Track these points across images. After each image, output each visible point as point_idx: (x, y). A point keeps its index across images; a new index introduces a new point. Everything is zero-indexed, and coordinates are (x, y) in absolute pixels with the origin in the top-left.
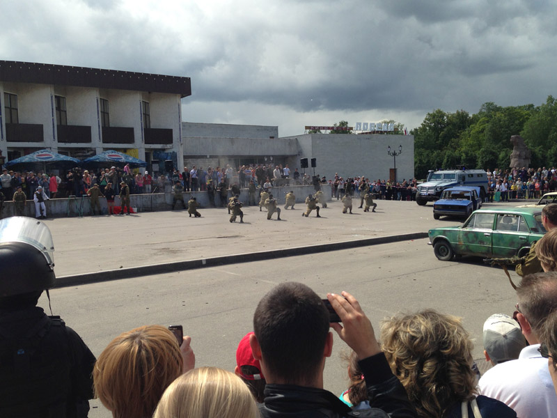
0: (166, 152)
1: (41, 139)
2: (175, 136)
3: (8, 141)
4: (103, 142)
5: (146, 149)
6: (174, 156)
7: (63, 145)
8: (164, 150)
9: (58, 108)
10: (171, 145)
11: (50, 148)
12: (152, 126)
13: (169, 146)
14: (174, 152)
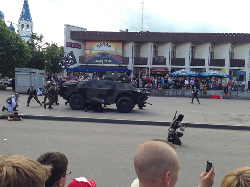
1: (184, 64)
2: (246, 63)
3: (171, 65)
4: (210, 66)
5: (230, 69)
6: (245, 72)
7: (192, 67)
8: (239, 70)
9: (192, 51)
10: (243, 68)
11: (187, 68)
12: (235, 58)
14: (244, 71)
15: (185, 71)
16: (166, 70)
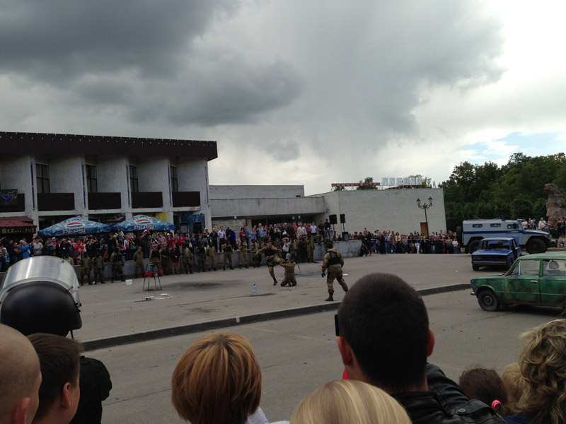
0: (194, 214)
1: (72, 207)
2: (203, 198)
3: (39, 210)
4: (133, 208)
5: (174, 212)
6: (202, 217)
7: (93, 212)
8: (191, 212)
9: (89, 177)
10: (199, 207)
11: (81, 215)
12: (180, 190)
13: (196, 208)
14: (201, 214)
15: (78, 221)
16: (26, 222)
